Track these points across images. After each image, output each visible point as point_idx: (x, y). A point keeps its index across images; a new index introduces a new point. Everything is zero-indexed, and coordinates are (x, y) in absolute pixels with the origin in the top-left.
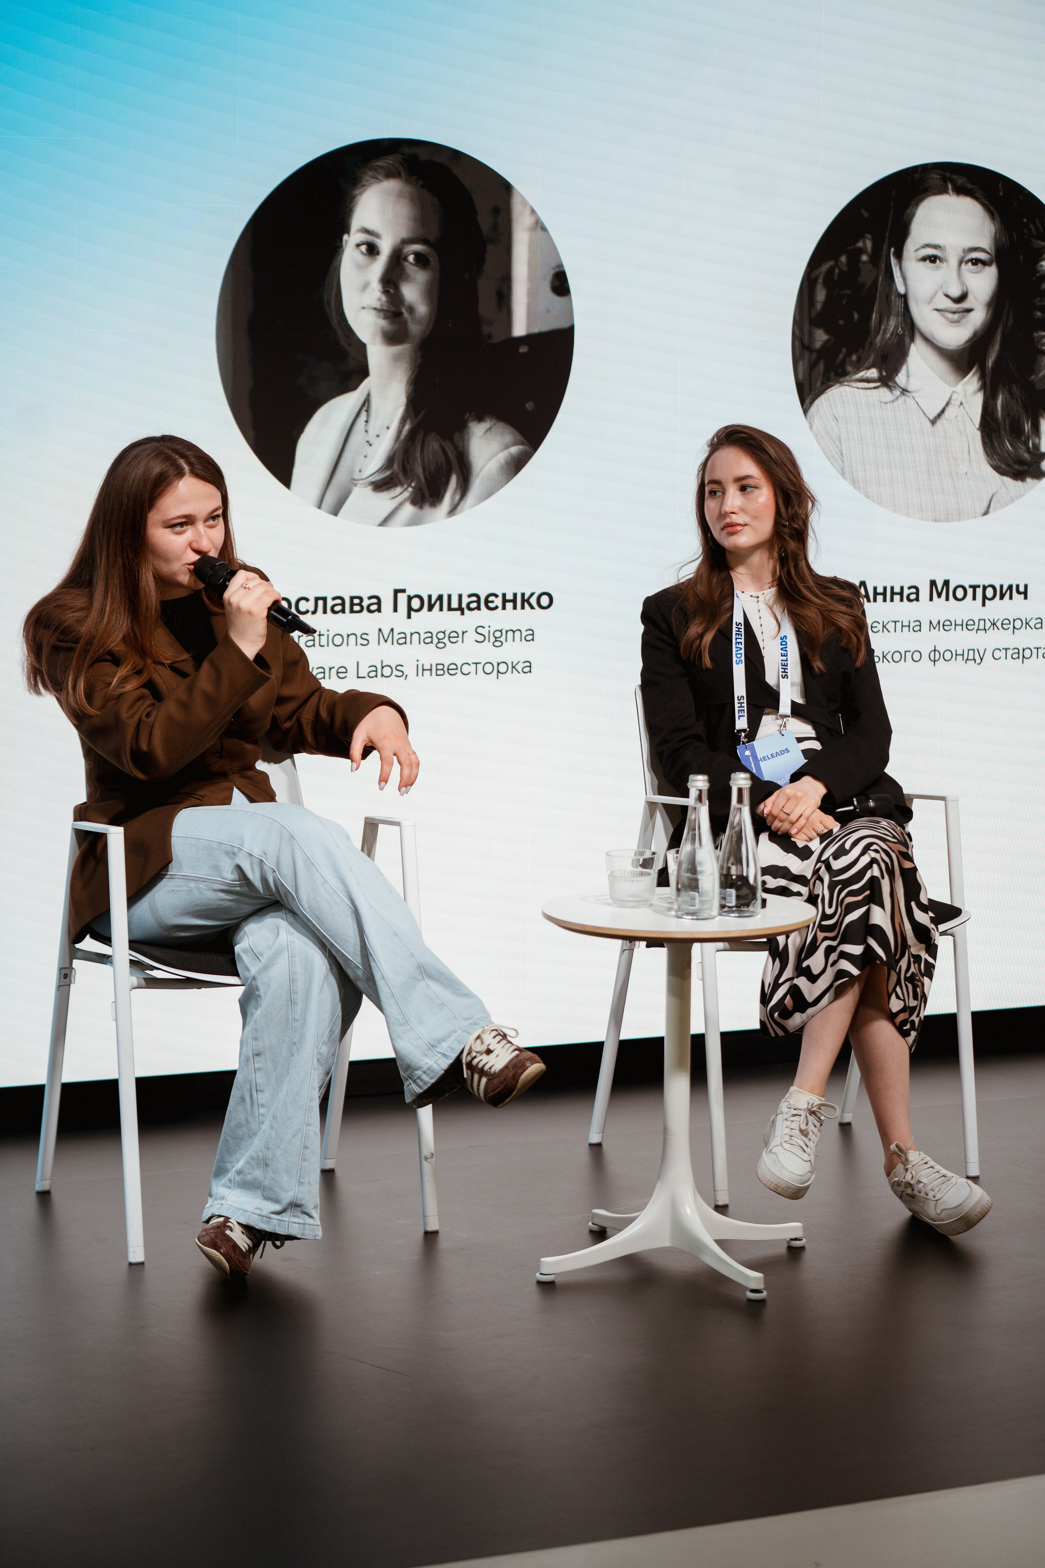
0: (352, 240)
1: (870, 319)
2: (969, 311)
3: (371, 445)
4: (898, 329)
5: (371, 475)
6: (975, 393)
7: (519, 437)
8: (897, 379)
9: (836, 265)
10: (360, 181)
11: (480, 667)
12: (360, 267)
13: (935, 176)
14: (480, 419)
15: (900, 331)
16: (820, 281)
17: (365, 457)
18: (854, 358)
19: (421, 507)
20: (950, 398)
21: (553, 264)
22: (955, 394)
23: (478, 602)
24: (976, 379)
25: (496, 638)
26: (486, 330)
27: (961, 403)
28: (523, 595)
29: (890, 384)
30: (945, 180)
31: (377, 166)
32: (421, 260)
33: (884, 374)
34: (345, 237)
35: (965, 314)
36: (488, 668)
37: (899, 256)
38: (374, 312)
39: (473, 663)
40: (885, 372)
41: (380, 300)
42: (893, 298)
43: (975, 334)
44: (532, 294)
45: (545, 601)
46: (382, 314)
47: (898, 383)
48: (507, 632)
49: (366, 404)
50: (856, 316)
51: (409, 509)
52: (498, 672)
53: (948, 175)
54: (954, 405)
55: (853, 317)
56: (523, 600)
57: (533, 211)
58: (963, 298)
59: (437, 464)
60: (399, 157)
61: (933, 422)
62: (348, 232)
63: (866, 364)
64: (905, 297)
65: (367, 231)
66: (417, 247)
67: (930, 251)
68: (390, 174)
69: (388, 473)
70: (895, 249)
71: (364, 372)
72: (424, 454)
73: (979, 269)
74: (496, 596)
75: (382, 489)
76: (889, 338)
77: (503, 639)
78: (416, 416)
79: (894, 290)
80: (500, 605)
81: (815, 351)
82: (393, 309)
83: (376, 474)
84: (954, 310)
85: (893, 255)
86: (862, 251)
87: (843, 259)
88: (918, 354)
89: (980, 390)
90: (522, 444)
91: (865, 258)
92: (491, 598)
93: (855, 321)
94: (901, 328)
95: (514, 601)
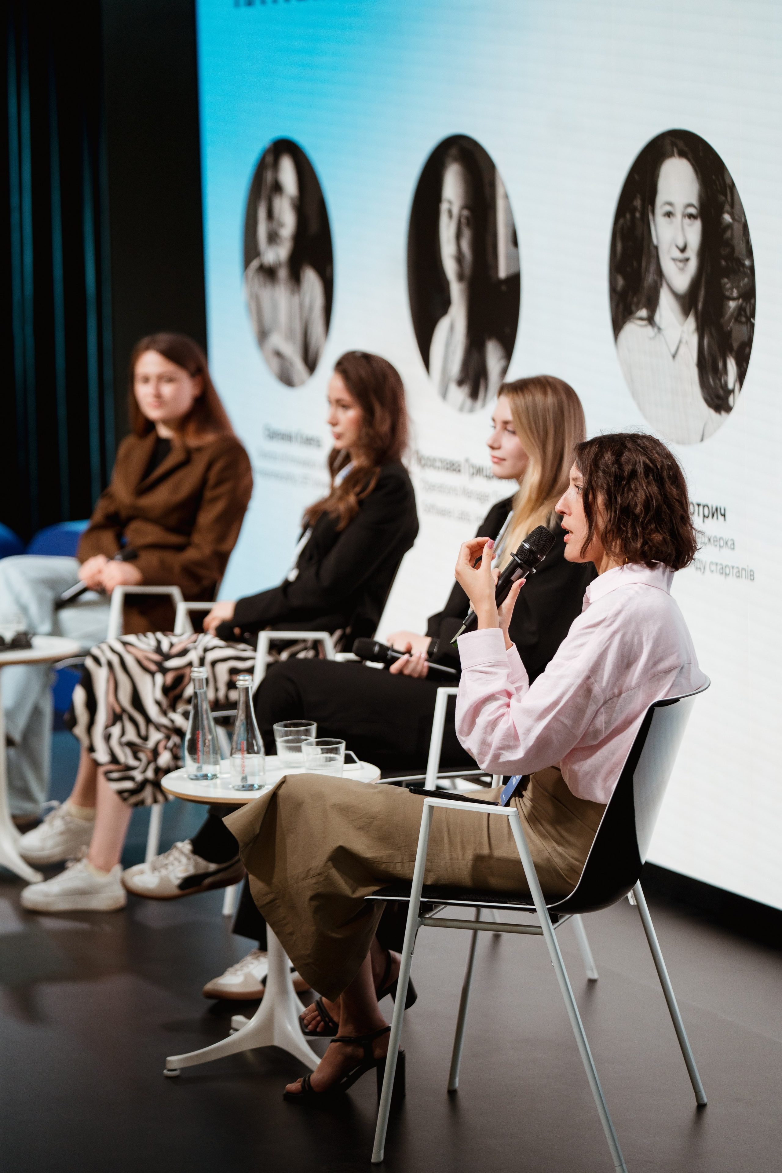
1: (642, 268)
2: (688, 260)
3: (454, 354)
4: (654, 276)
5: (454, 375)
6: (694, 333)
7: (504, 353)
8: (656, 319)
9: (625, 222)
10: (446, 165)
12: (447, 228)
13: (668, 142)
14: (490, 338)
15: (655, 278)
16: (620, 235)
17: (452, 362)
19: (472, 401)
20: (681, 339)
21: (512, 223)
22: (682, 334)
24: (693, 319)
27: (687, 342)
29: (652, 322)
30: (673, 145)
31: (451, 155)
32: (468, 222)
33: (650, 313)
34: (442, 205)
35: (686, 263)
37: (653, 212)
38: (453, 259)
41: (455, 249)
42: (652, 248)
43: (691, 282)
44: (505, 244)
46: (456, 260)
47: (657, 322)
49: (451, 325)
50: (635, 264)
51: (468, 402)
53: (674, 140)
54: (683, 343)
57: (504, 186)
58: (685, 248)
59: (476, 370)
60: (458, 147)
61: (674, 356)
62: (443, 202)
63: (641, 306)
64: (656, 248)
65: (448, 201)
66: (467, 213)
67: (668, 208)
68: (456, 160)
69: (461, 375)
70: (651, 206)
71: (449, 302)
73: (694, 222)
75: (459, 386)
76: (650, 283)
79: (652, 242)
81: (619, 293)
82: (459, 256)
83: (458, 374)
84: (681, 259)
85: (651, 212)
86: (636, 209)
87: (628, 216)
88: (664, 298)
89: (696, 331)
90: (505, 359)
91: (638, 215)
93: (635, 268)
94: (656, 274)
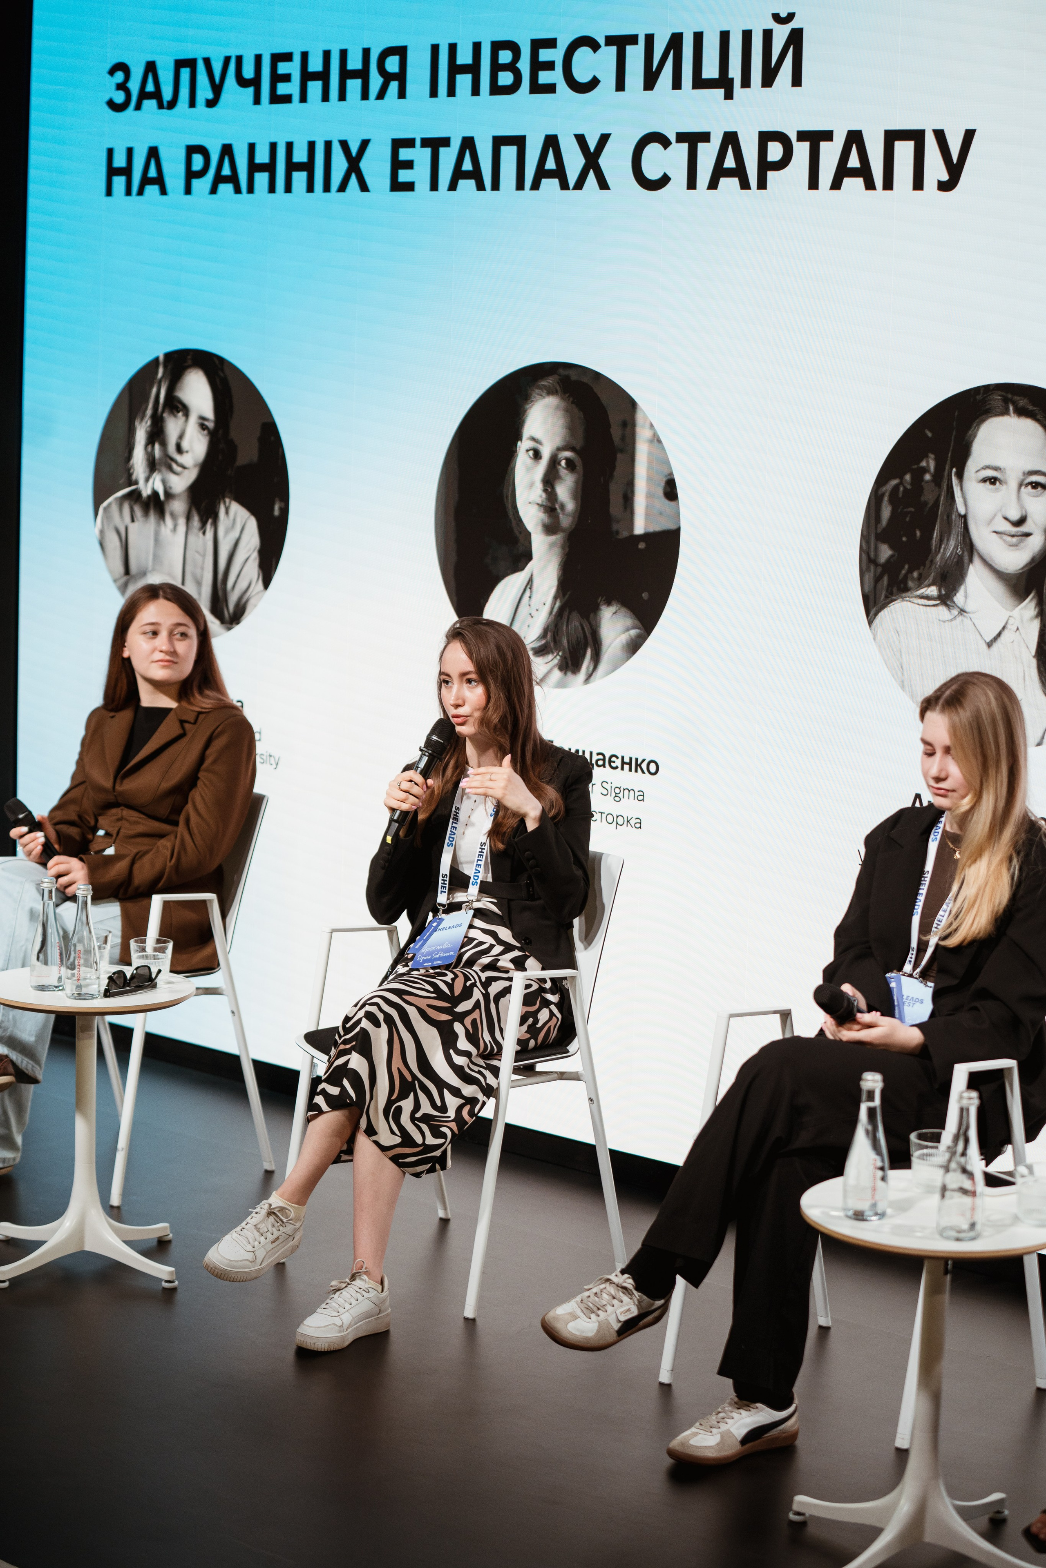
0: (524, 445)
1: (932, 538)
2: (1028, 535)
3: (532, 617)
4: (958, 549)
5: (532, 642)
6: (1032, 619)
7: (637, 622)
8: (955, 599)
9: (901, 483)
10: (530, 397)
11: (604, 816)
12: (529, 470)
13: (996, 399)
14: (609, 604)
15: (960, 552)
16: (886, 498)
17: (528, 626)
18: (915, 574)
19: (565, 674)
20: (1007, 623)
21: (666, 472)
22: (1010, 618)
23: (604, 760)
24: (1033, 604)
25: (616, 794)
26: (615, 527)
27: (1018, 629)
28: (637, 760)
29: (949, 603)
30: (1006, 401)
31: (542, 385)
32: (571, 465)
33: (944, 592)
34: (519, 443)
35: (1023, 538)
36: (610, 819)
37: (960, 476)
38: (537, 507)
39: (599, 812)
40: (945, 590)
41: (541, 496)
42: (954, 517)
43: (1033, 559)
44: (650, 495)
45: (653, 768)
46: (542, 509)
47: (956, 603)
48: (624, 790)
49: (530, 583)
50: (918, 533)
51: (557, 674)
52: (617, 823)
53: (1009, 396)
54: (1010, 629)
55: (915, 534)
56: (637, 765)
57: (652, 426)
58: (1021, 521)
59: (577, 638)
60: (556, 377)
61: (989, 644)
62: (521, 440)
63: (927, 582)
64: (965, 517)
65: (533, 439)
66: (568, 454)
67: (989, 473)
68: (551, 392)
69: (543, 642)
70: (957, 469)
71: (528, 557)
72: (568, 627)
73: (1040, 492)
74: (617, 758)
75: (539, 654)
76: (948, 557)
77: (621, 795)
78: (564, 595)
79: (955, 510)
80: (620, 766)
81: (880, 565)
82: (549, 504)
83: (535, 642)
84: (1012, 534)
85: (955, 475)
86: (925, 470)
87: (908, 477)
88: (976, 575)
89: (1037, 616)
90: (639, 629)
91: (927, 477)
92: (613, 759)
93: (918, 538)
94: (961, 548)
95: (630, 764)
